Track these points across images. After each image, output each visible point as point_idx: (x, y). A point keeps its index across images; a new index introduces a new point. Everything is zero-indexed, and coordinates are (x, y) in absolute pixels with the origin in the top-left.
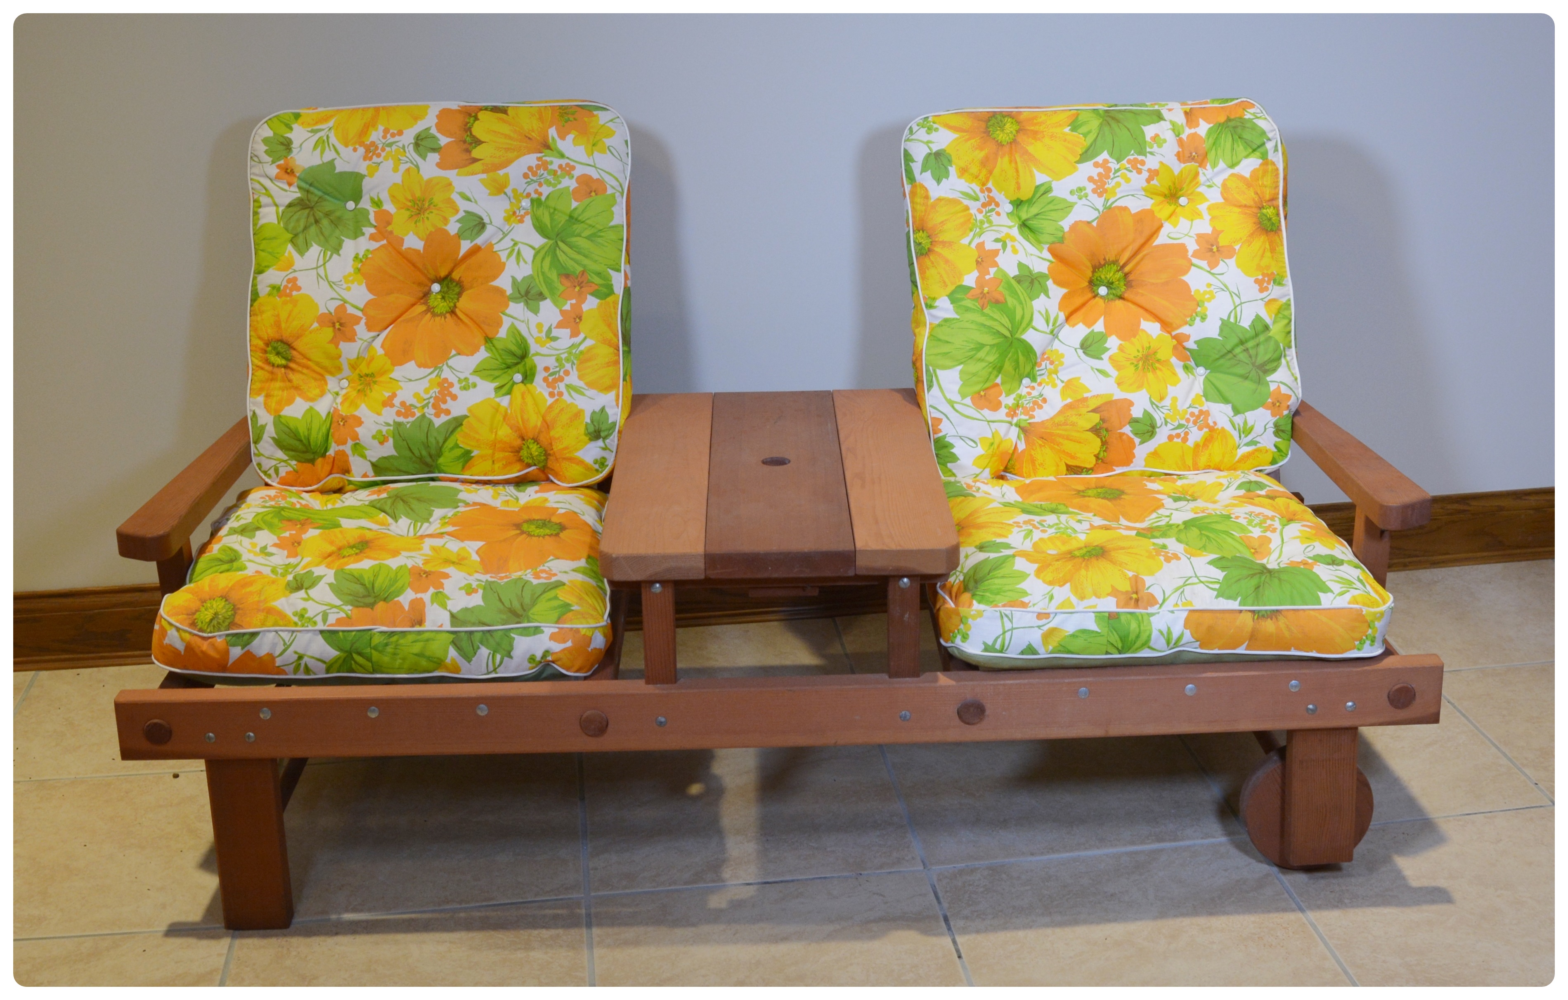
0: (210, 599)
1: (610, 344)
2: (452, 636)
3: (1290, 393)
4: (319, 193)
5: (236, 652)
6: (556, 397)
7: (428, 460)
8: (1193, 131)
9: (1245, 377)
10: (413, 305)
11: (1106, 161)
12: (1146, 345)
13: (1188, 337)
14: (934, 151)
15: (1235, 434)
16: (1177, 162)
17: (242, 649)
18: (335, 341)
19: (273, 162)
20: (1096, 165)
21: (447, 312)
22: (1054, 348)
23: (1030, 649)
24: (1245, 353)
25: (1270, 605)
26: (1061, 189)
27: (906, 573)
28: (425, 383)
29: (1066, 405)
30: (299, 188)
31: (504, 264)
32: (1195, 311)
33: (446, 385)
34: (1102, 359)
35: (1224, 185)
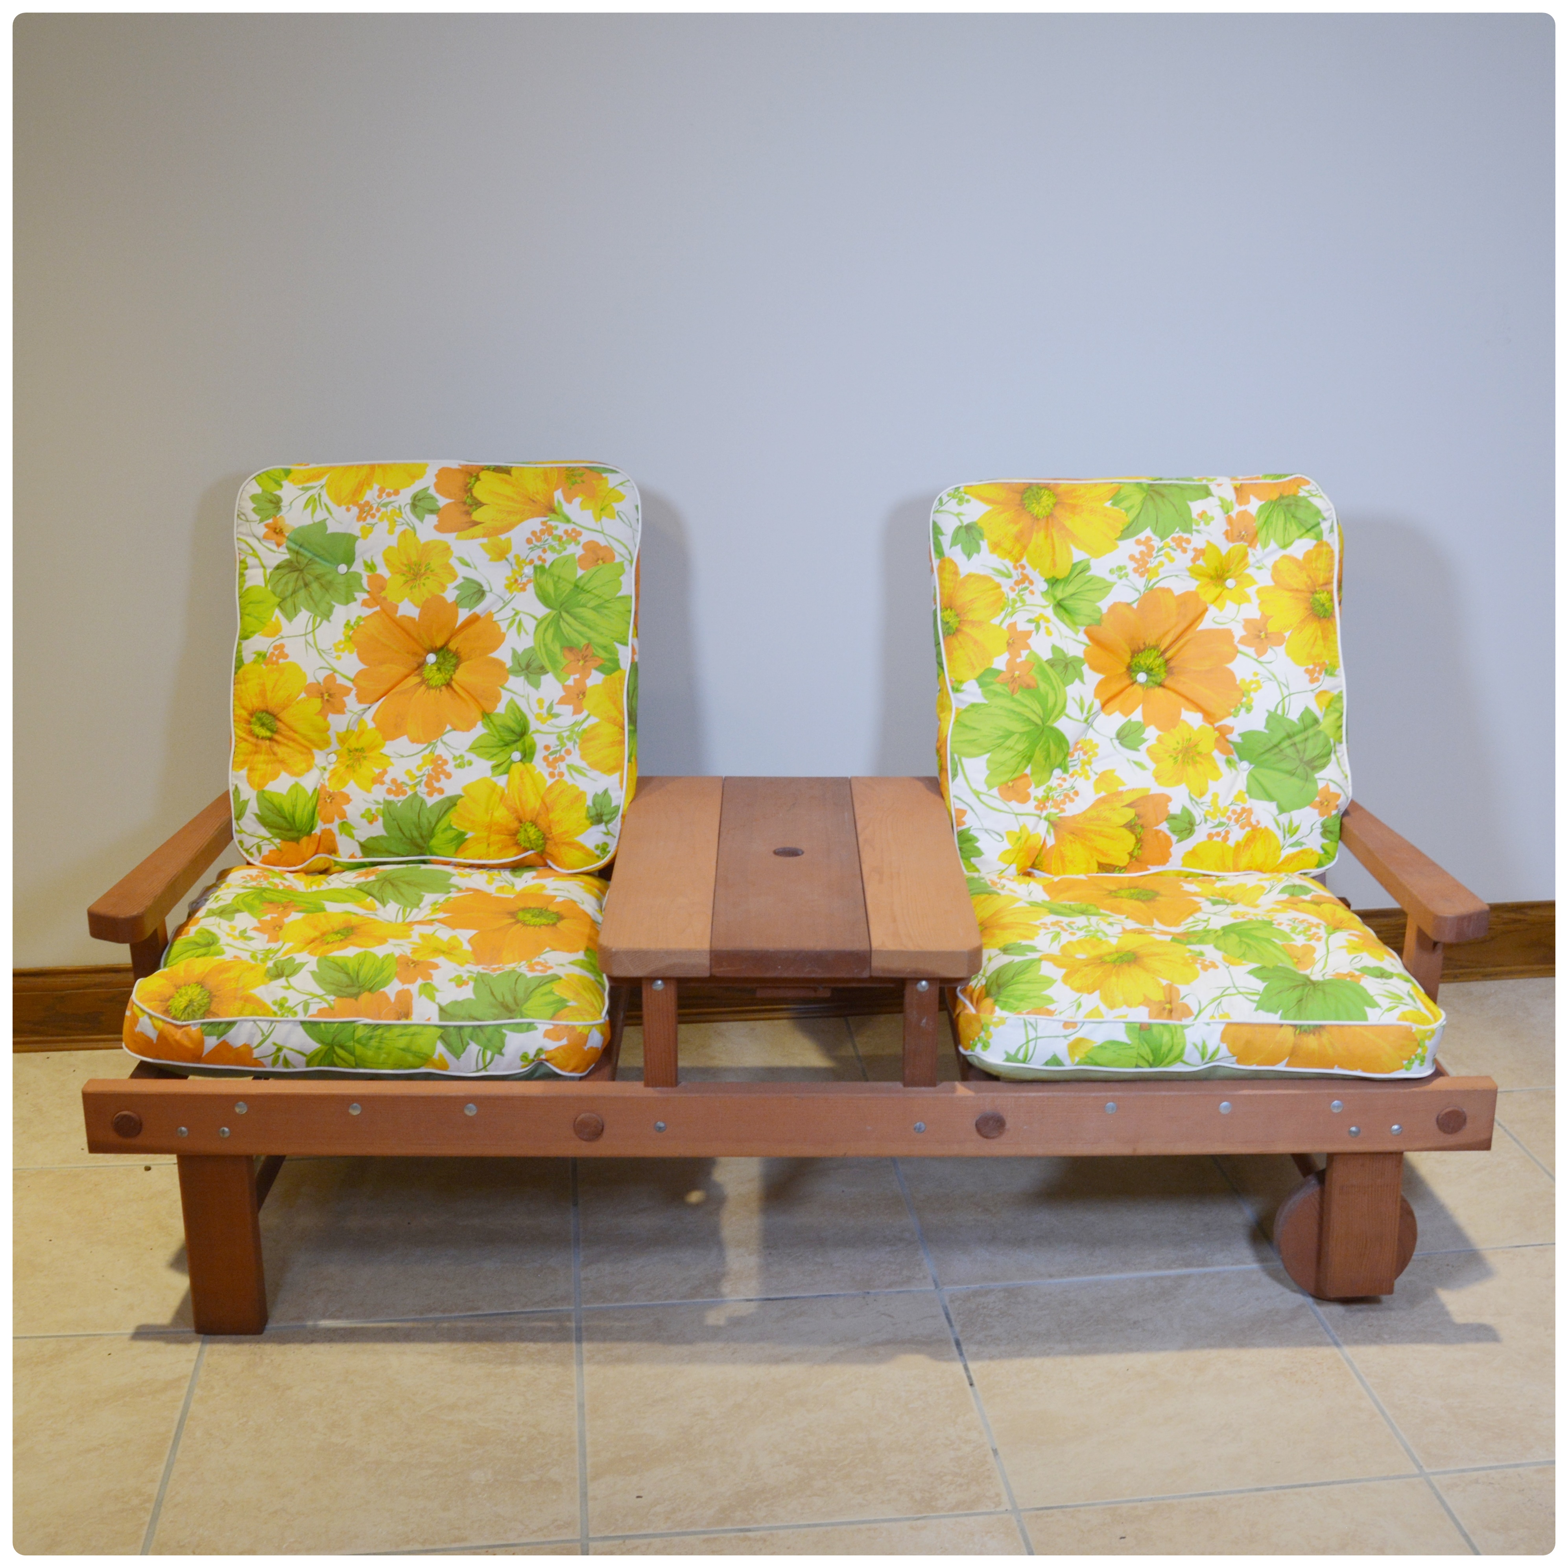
0: (185, 985)
1: (615, 722)
2: (440, 1031)
3: (1339, 791)
4: (309, 555)
5: (211, 1042)
6: (557, 778)
7: (420, 841)
8: (1243, 508)
9: (1292, 774)
10: (407, 676)
11: (1148, 539)
12: (1187, 737)
13: (1231, 730)
14: (965, 524)
15: (1279, 834)
16: (1225, 541)
17: (218, 1039)
18: (323, 713)
19: (261, 521)
20: (1138, 542)
21: (443, 685)
22: (1088, 737)
23: (1055, 1060)
24: (1292, 748)
25: (1313, 1020)
26: (1100, 568)
27: (926, 976)
28: (418, 760)
29: (1099, 799)
30: (288, 549)
31: (504, 635)
32: (1239, 701)
33: (440, 762)
34: (1138, 750)
35: (1275, 567)
